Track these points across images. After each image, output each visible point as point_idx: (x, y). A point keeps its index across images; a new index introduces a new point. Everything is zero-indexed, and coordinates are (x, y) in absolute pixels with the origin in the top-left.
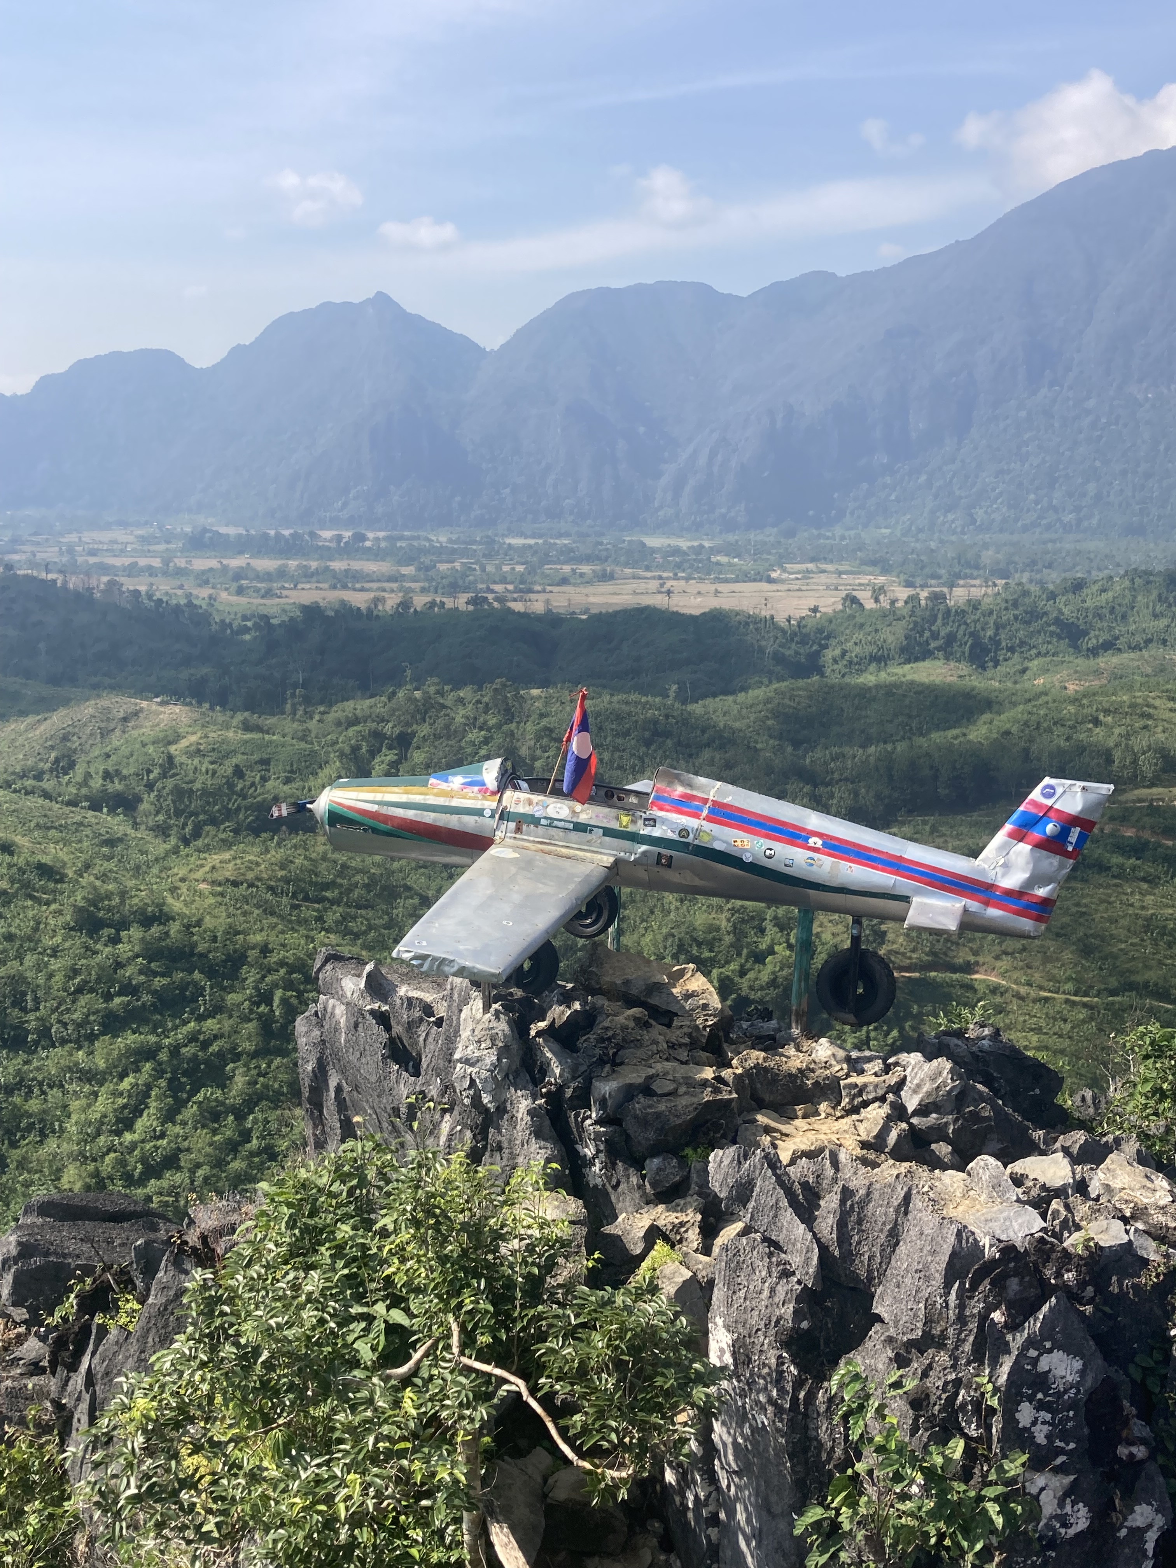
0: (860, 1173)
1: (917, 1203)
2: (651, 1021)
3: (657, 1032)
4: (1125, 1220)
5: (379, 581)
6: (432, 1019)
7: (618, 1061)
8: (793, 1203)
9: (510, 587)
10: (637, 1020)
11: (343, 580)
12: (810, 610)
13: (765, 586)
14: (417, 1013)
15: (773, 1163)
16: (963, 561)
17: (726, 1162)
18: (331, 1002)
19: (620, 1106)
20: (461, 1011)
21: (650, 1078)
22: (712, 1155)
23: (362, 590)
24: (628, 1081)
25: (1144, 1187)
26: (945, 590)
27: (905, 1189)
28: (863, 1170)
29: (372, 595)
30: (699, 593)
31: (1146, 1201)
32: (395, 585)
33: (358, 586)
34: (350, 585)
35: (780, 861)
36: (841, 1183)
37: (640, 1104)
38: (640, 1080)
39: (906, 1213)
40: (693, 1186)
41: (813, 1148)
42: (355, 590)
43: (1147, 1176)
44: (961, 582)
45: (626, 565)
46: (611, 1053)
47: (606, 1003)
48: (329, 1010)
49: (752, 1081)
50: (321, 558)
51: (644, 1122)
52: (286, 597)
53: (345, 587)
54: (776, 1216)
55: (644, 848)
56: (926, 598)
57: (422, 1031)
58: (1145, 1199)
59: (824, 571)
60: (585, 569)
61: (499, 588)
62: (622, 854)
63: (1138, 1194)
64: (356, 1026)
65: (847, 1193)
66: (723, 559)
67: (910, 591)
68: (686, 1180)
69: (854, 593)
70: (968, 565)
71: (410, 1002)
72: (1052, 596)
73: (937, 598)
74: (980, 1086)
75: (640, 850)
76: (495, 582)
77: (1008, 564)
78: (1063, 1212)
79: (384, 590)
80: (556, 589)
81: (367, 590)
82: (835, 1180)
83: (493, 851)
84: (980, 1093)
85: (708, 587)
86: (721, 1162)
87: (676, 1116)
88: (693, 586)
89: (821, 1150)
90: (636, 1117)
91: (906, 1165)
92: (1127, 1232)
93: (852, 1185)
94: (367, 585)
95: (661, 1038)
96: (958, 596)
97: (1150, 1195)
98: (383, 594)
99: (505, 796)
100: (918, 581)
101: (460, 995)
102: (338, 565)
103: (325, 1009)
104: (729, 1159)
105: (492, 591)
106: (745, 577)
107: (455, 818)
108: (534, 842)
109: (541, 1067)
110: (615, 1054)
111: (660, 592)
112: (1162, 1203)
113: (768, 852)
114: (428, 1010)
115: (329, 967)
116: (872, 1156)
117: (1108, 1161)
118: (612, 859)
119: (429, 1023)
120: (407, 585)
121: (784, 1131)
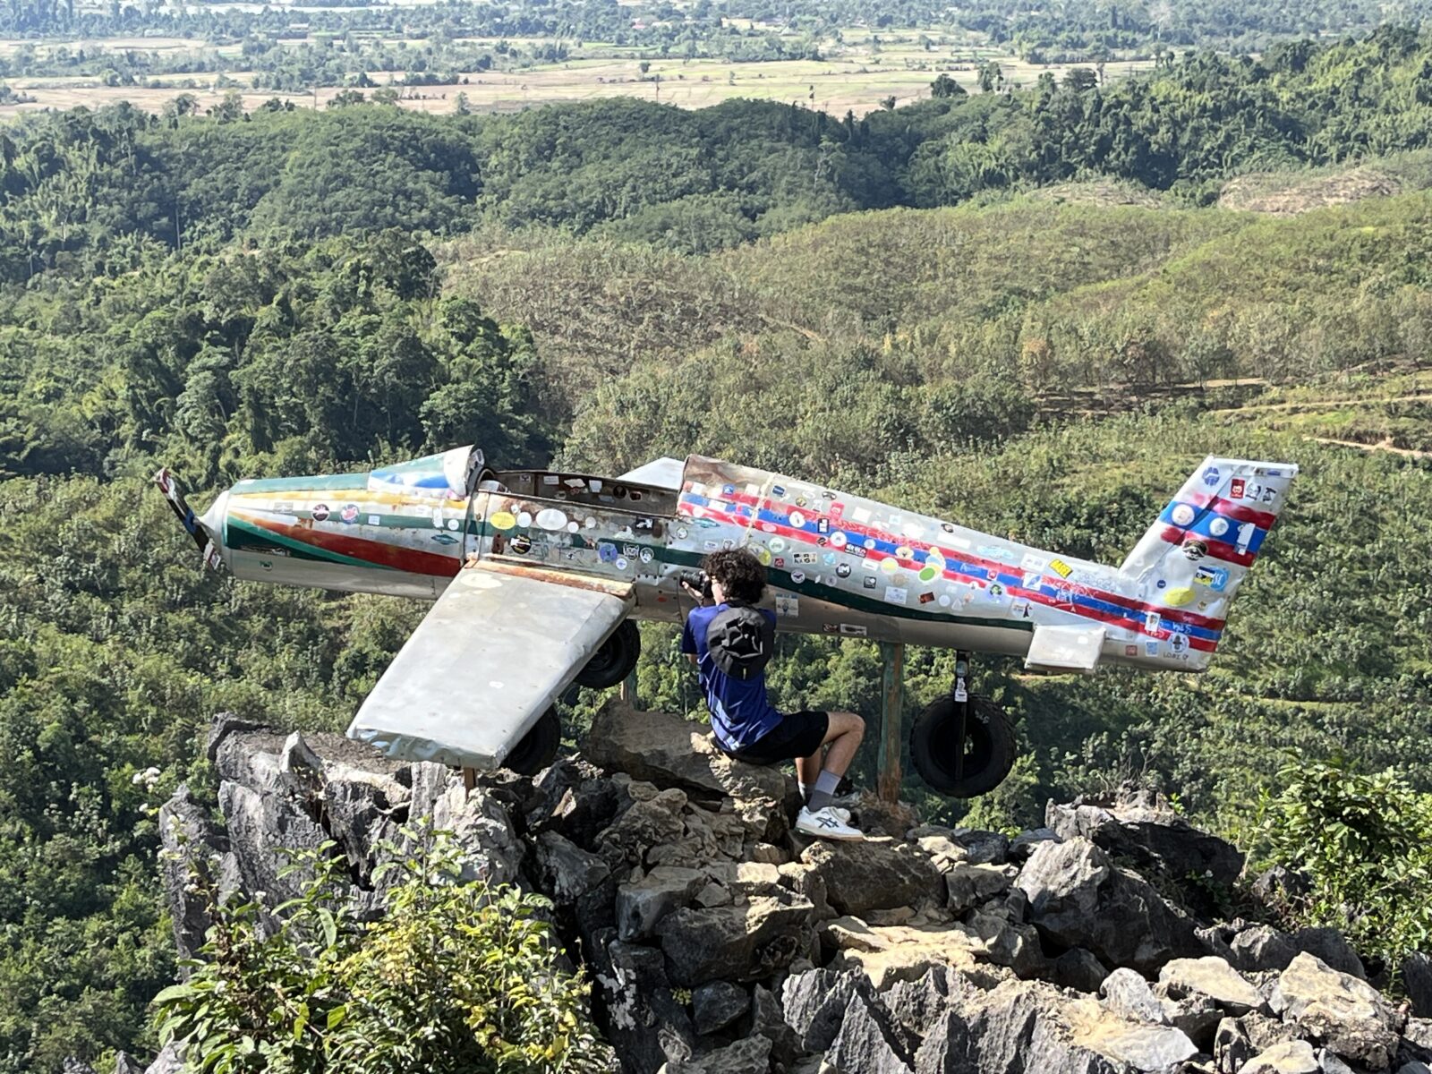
0: (973, 996)
1: (1040, 1031)
2: (691, 805)
3: (699, 820)
4: (1316, 1042)
5: (184, 70)
6: (388, 812)
7: (649, 862)
8: (891, 1039)
9: (400, 77)
10: (670, 803)
11: (128, 69)
12: (882, 103)
13: (806, 65)
14: (365, 804)
15: (864, 987)
16: (1120, 21)
17: (805, 990)
18: (240, 790)
19: (659, 920)
20: (434, 802)
21: (697, 885)
22: (787, 982)
23: (157, 85)
24: (667, 888)
25: (1339, 997)
26: (1093, 66)
27: (1028, 1014)
28: (975, 992)
29: (176, 94)
30: (705, 79)
31: (1340, 1015)
32: (213, 78)
33: (151, 79)
34: (136, 78)
35: (856, 581)
36: (948, 1011)
37: (685, 916)
38: (684, 887)
39: (1029, 1043)
40: (757, 1022)
41: (911, 965)
42: (146, 86)
43: (1342, 984)
44: (1119, 53)
45: (586, 36)
46: (640, 852)
47: (631, 783)
48: (237, 802)
49: (829, 880)
50: (87, 35)
51: (690, 940)
52: (34, 101)
53: (129, 81)
54: (869, 1055)
55: (672, 568)
56: (1066, 82)
57: (375, 828)
58: (1338, 1014)
59: (901, 41)
60: (519, 43)
61: (380, 78)
62: (643, 577)
63: (1330, 1008)
64: (282, 825)
65: (956, 1024)
66: (743, 25)
67: (1039, 69)
68: (748, 1015)
69: (952, 75)
70: (1129, 25)
71: (356, 791)
72: (1261, 74)
73: (1081, 80)
74: (1130, 873)
75: (667, 572)
76: (374, 68)
77: (1190, 22)
78: (1236, 1034)
79: (192, 86)
80: (473, 77)
81: (168, 86)
82: (942, 1006)
83: (463, 577)
84: (1130, 881)
85: (718, 69)
86: (798, 989)
87: (734, 931)
88: (698, 69)
89: (925, 966)
90: (678, 933)
91: (1030, 983)
92: (1316, 1056)
93: (964, 1014)
94: (164, 79)
95: (707, 829)
96: (1114, 74)
97: (1344, 1007)
98: (191, 92)
99: (476, 503)
100: (1051, 53)
101: (430, 781)
102: (114, 46)
103: (230, 800)
104: (809, 988)
105: (371, 84)
106: (777, 52)
107: (408, 532)
108: (520, 563)
109: (549, 873)
110: (646, 853)
111: (644, 80)
112: (1361, 1017)
113: (842, 569)
114: (380, 799)
115: (230, 740)
116: (989, 970)
117: (1293, 965)
118: (629, 586)
119: (384, 817)
120: (232, 76)
121: (873, 944)
